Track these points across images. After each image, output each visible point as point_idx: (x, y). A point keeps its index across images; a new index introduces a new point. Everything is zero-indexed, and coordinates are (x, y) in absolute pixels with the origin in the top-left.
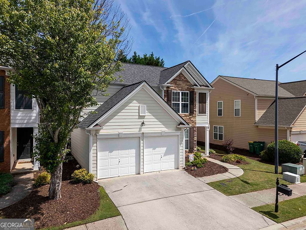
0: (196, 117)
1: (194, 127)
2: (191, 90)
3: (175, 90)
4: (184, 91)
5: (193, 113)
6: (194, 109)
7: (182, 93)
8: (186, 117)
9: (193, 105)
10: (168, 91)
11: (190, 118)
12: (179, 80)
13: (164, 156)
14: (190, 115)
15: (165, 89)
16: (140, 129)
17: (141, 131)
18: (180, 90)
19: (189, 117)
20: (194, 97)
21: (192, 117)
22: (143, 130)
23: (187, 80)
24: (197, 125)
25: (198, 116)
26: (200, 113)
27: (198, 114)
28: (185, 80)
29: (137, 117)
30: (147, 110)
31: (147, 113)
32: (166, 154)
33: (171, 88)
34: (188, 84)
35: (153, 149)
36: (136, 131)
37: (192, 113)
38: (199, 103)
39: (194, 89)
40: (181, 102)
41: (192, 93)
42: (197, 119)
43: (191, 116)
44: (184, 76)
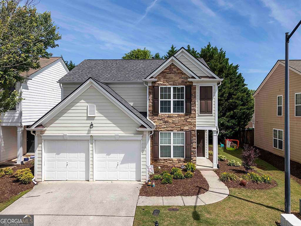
0: (195, 117)
1: (193, 130)
2: (188, 84)
3: (164, 85)
4: (177, 85)
5: (191, 112)
6: (192, 108)
7: (174, 88)
8: (179, 118)
9: (191, 103)
10: (154, 87)
11: (186, 120)
12: (170, 72)
13: (121, 163)
14: (186, 115)
15: (150, 85)
16: (89, 131)
17: (90, 134)
18: (170, 85)
19: (185, 117)
20: (192, 93)
21: (190, 118)
22: (92, 132)
23: (181, 72)
24: (197, 128)
25: (199, 116)
26: (201, 112)
27: (199, 114)
28: (179, 71)
29: (86, 118)
30: (98, 110)
31: (97, 114)
32: (124, 162)
33: (158, 83)
34: (183, 76)
35: (106, 155)
36: (84, 133)
37: (189, 112)
38: (201, 99)
39: (192, 82)
40: (172, 100)
41: (190, 88)
42: (197, 120)
43: (187, 117)
44: (176, 67)
